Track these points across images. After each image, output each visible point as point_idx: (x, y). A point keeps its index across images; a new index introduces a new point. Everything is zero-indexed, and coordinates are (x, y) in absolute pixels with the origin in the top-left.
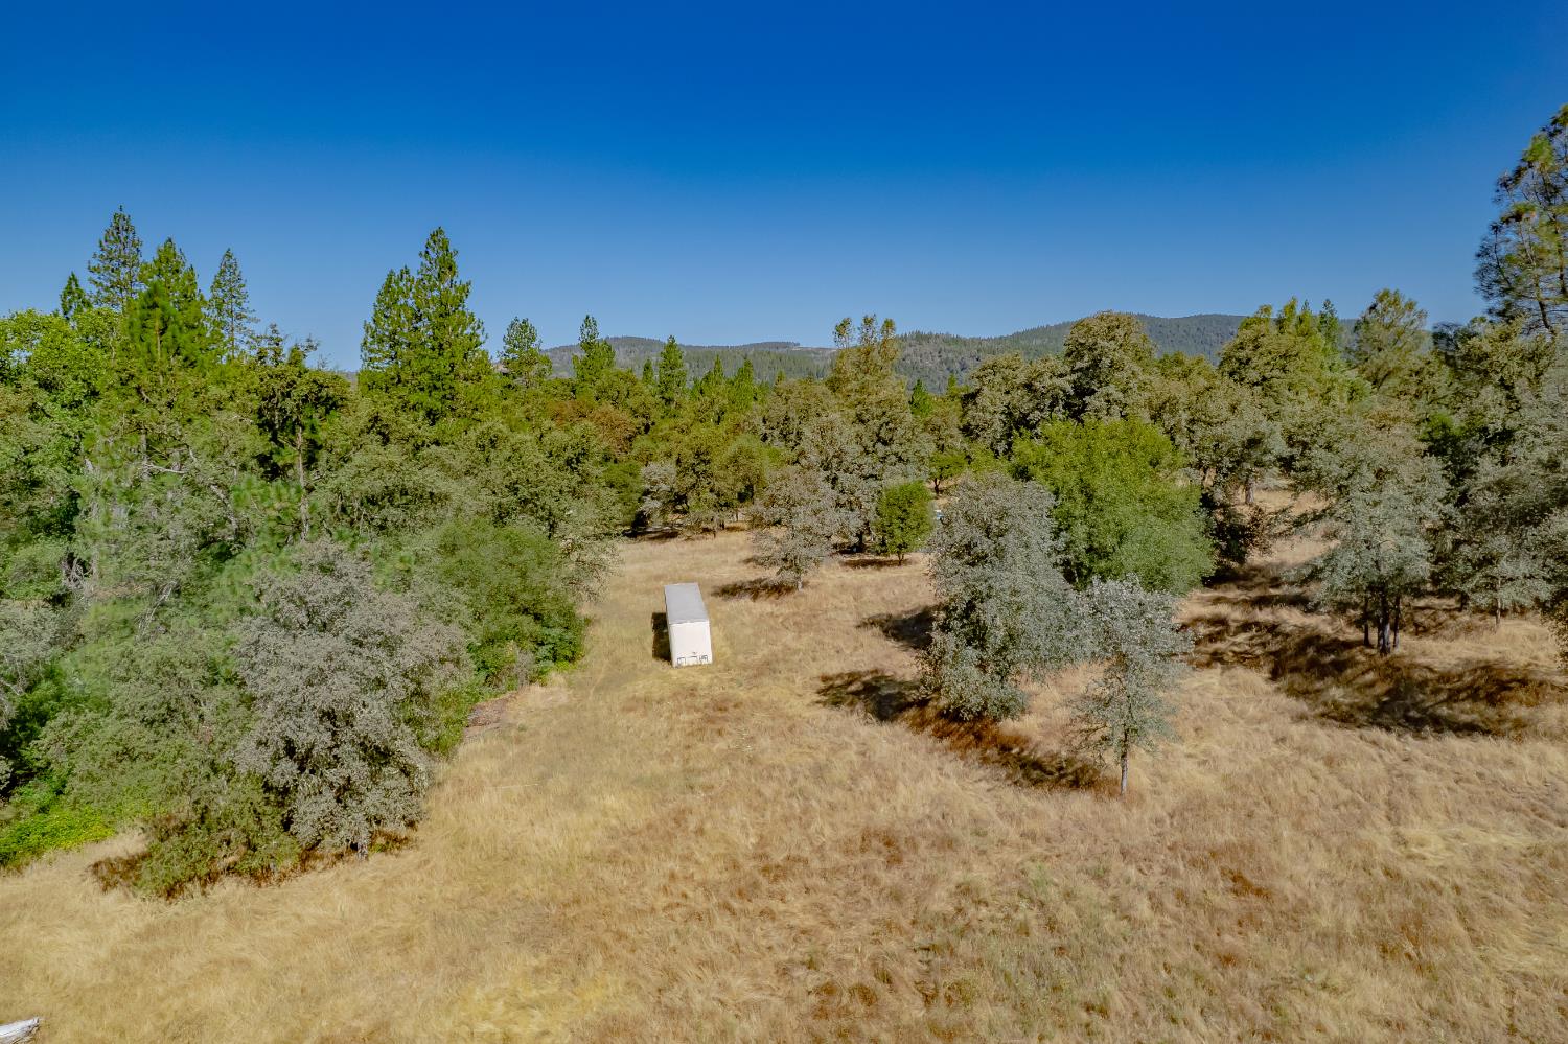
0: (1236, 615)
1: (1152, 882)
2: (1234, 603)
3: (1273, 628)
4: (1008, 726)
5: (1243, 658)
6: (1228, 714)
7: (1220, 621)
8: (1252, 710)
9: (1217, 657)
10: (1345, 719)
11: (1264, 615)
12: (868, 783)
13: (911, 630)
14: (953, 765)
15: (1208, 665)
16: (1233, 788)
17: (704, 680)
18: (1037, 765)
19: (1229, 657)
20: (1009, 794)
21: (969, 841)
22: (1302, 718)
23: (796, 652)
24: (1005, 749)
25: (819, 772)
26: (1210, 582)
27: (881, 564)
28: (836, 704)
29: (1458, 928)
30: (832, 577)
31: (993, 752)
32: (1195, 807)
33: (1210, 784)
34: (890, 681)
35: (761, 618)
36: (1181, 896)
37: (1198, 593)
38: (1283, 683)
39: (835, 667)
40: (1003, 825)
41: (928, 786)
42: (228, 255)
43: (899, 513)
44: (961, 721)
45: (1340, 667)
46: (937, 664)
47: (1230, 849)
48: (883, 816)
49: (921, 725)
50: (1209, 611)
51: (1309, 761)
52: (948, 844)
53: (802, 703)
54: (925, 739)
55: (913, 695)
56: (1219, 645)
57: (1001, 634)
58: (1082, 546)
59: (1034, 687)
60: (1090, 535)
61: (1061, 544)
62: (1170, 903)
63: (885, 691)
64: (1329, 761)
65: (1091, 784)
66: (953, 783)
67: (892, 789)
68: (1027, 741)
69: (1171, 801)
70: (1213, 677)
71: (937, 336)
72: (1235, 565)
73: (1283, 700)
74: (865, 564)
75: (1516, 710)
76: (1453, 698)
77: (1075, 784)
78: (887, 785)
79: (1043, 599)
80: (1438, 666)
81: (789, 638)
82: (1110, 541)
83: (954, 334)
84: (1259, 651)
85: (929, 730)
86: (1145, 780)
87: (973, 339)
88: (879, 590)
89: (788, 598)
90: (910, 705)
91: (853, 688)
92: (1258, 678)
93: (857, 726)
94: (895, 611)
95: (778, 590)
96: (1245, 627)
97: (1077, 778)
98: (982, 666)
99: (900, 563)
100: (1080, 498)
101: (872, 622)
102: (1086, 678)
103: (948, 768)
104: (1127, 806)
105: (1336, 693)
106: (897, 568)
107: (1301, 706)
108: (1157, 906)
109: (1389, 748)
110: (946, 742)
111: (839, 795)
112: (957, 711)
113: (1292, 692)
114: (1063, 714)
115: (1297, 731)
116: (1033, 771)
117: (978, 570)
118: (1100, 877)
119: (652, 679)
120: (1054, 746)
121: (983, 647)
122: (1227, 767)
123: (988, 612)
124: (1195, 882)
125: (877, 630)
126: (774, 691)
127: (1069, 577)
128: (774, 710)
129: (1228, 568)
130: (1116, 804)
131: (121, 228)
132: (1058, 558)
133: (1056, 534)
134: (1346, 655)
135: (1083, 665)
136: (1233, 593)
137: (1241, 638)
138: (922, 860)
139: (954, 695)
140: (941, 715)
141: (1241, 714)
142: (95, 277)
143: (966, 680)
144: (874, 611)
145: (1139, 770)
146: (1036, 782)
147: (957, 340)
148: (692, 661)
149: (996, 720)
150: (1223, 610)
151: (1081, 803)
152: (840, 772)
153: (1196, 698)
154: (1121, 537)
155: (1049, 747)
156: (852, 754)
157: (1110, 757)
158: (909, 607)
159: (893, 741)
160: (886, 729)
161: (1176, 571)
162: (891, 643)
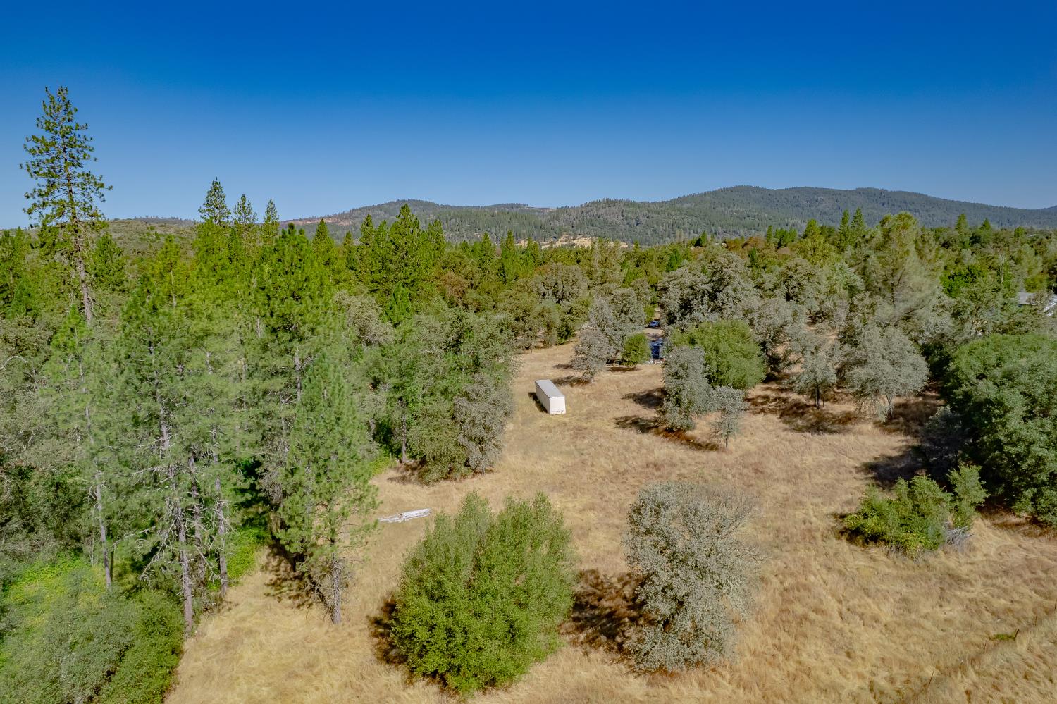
0: (772, 394)
1: (734, 471)
2: (773, 390)
3: (785, 400)
4: (689, 433)
5: (772, 411)
6: (763, 429)
7: (767, 397)
8: (771, 428)
9: (763, 410)
10: (799, 430)
11: (783, 395)
12: (644, 451)
13: (647, 399)
14: (671, 445)
15: (759, 413)
16: (759, 449)
17: (567, 420)
18: (699, 445)
19: (767, 410)
20: (691, 453)
21: (680, 464)
22: (786, 430)
23: (600, 409)
24: (688, 440)
25: (626, 449)
26: (764, 382)
27: (624, 370)
28: (624, 428)
29: (807, 476)
30: (605, 376)
31: (684, 442)
32: (748, 454)
33: (753, 448)
34: (642, 420)
35: (579, 395)
36: (741, 474)
37: (760, 386)
38: (783, 419)
39: (619, 415)
40: (690, 460)
41: (665, 451)
42: (271, 203)
43: (634, 348)
44: (673, 431)
45: (803, 414)
46: (663, 413)
47: (755, 464)
48: (651, 459)
49: (658, 434)
50: (763, 393)
51: (784, 442)
52: (674, 465)
53: (611, 428)
54: (660, 438)
55: (652, 424)
56: (764, 406)
57: (686, 402)
58: (715, 370)
59: (697, 421)
60: (718, 365)
61: (707, 369)
62: (737, 476)
63: (641, 423)
64: (790, 442)
65: (716, 449)
66: (673, 451)
67: (653, 451)
68: (696, 438)
69: (740, 452)
70: (760, 417)
71: (621, 201)
72: (776, 374)
73: (782, 425)
74: (618, 370)
75: (849, 426)
76: (834, 423)
77: (712, 449)
78: (651, 451)
79: (701, 390)
80: (834, 413)
81: (594, 403)
82: (725, 369)
83: (632, 200)
84: (778, 408)
85: (661, 435)
86: (734, 448)
87: (644, 203)
88: (626, 383)
89: (588, 386)
90: (652, 428)
91: (628, 422)
92: (774, 418)
93: (633, 435)
94: (636, 392)
95: (580, 382)
96: (775, 399)
97: (712, 447)
98: (680, 413)
99: (633, 369)
100: (714, 353)
101: (627, 397)
102: (714, 417)
103: (670, 446)
104: (727, 454)
105: (800, 422)
106: (632, 372)
107: (787, 426)
108: (734, 476)
109: (809, 438)
110: (668, 439)
111: (635, 454)
112: (672, 428)
113: (786, 422)
114: (707, 429)
115: (783, 434)
116: (698, 446)
117: (680, 380)
118: (719, 471)
119: (542, 419)
120: (705, 440)
121: (680, 406)
122: (759, 444)
123: (683, 395)
124: (745, 471)
125: (631, 400)
126: (597, 423)
127: (710, 382)
128: (599, 429)
129: (774, 375)
130: (724, 454)
131: (216, 189)
132: (706, 375)
133: (705, 365)
134: (807, 409)
135: (714, 413)
136: (774, 386)
137: (773, 403)
138: (667, 469)
139: (671, 423)
140: (666, 430)
141: (767, 429)
142: (203, 214)
143: (674, 417)
144: (628, 391)
145: (732, 444)
146: (699, 449)
147: (634, 204)
148: (558, 413)
149: (685, 431)
150: (769, 393)
151: (713, 454)
152: (633, 448)
153: (753, 424)
154: (729, 367)
155: (703, 440)
156: (635, 443)
157: (722, 440)
158: (641, 390)
159: (648, 439)
160: (645, 435)
161: (749, 379)
162: (638, 405)
